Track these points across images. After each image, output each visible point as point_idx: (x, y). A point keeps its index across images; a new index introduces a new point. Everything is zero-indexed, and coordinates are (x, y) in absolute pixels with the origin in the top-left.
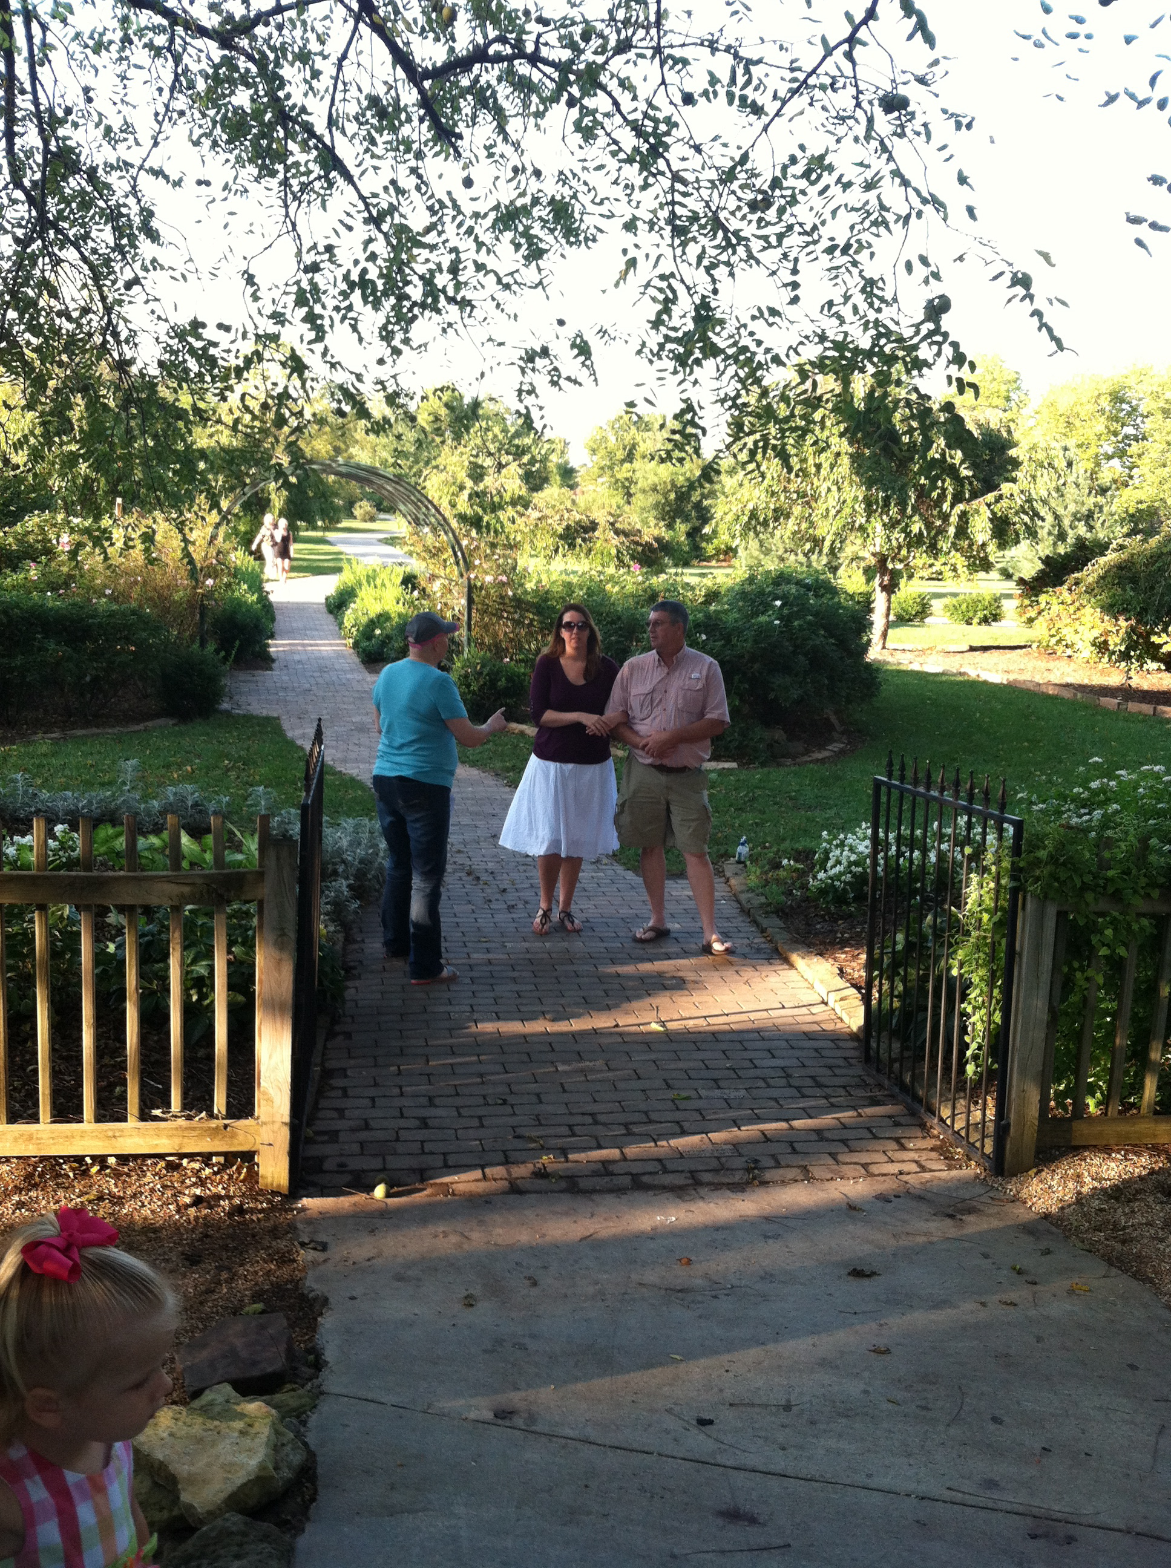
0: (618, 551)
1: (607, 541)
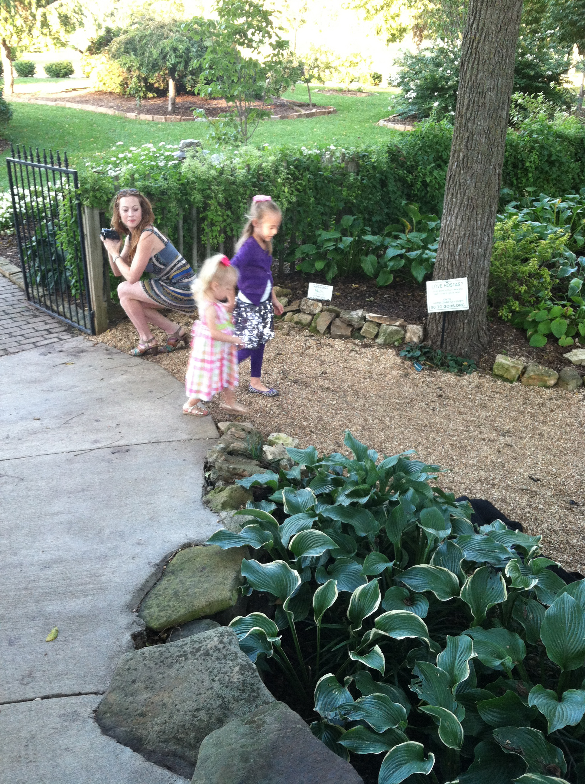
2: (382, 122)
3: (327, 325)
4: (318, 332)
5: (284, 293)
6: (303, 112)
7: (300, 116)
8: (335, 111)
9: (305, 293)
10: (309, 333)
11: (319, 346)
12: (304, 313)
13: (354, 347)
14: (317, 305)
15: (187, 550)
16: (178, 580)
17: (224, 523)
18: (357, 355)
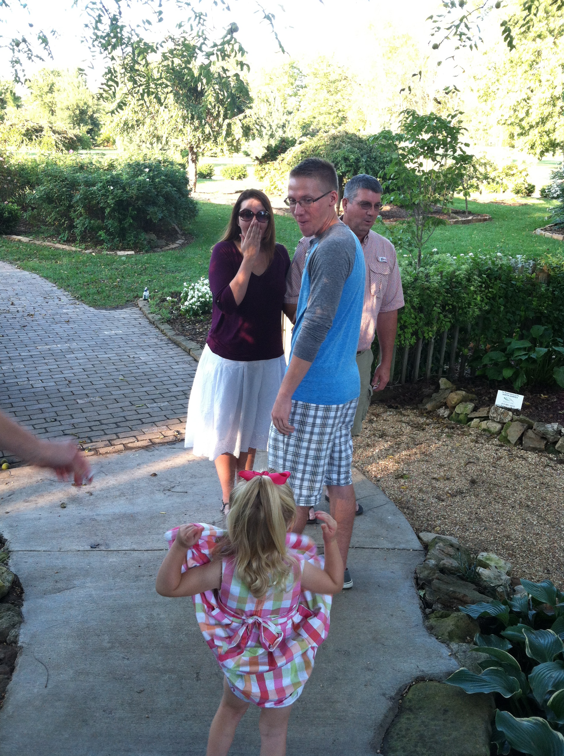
0: (56, 142)
1: (49, 137)
2: (539, 231)
3: (519, 436)
4: (509, 442)
5: (470, 398)
6: (460, 219)
7: (457, 222)
8: (490, 219)
9: (493, 399)
10: (498, 443)
11: (512, 458)
12: (493, 421)
13: (548, 461)
14: (508, 414)
15: (421, 684)
16: (419, 721)
17: (456, 658)
18: (553, 471)
